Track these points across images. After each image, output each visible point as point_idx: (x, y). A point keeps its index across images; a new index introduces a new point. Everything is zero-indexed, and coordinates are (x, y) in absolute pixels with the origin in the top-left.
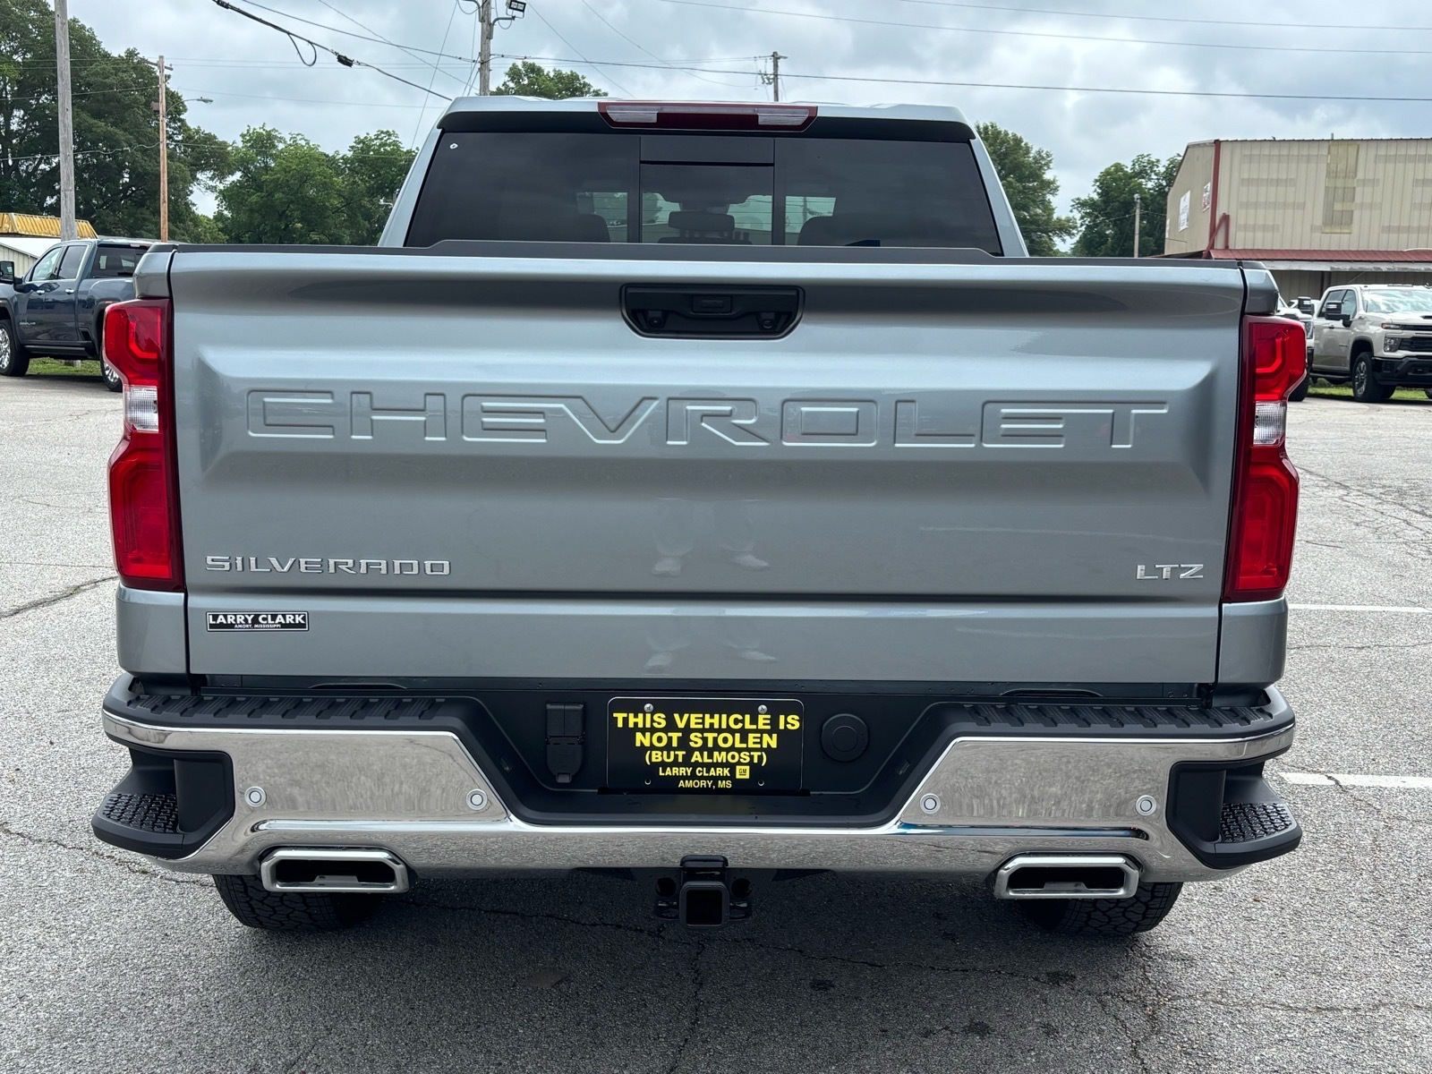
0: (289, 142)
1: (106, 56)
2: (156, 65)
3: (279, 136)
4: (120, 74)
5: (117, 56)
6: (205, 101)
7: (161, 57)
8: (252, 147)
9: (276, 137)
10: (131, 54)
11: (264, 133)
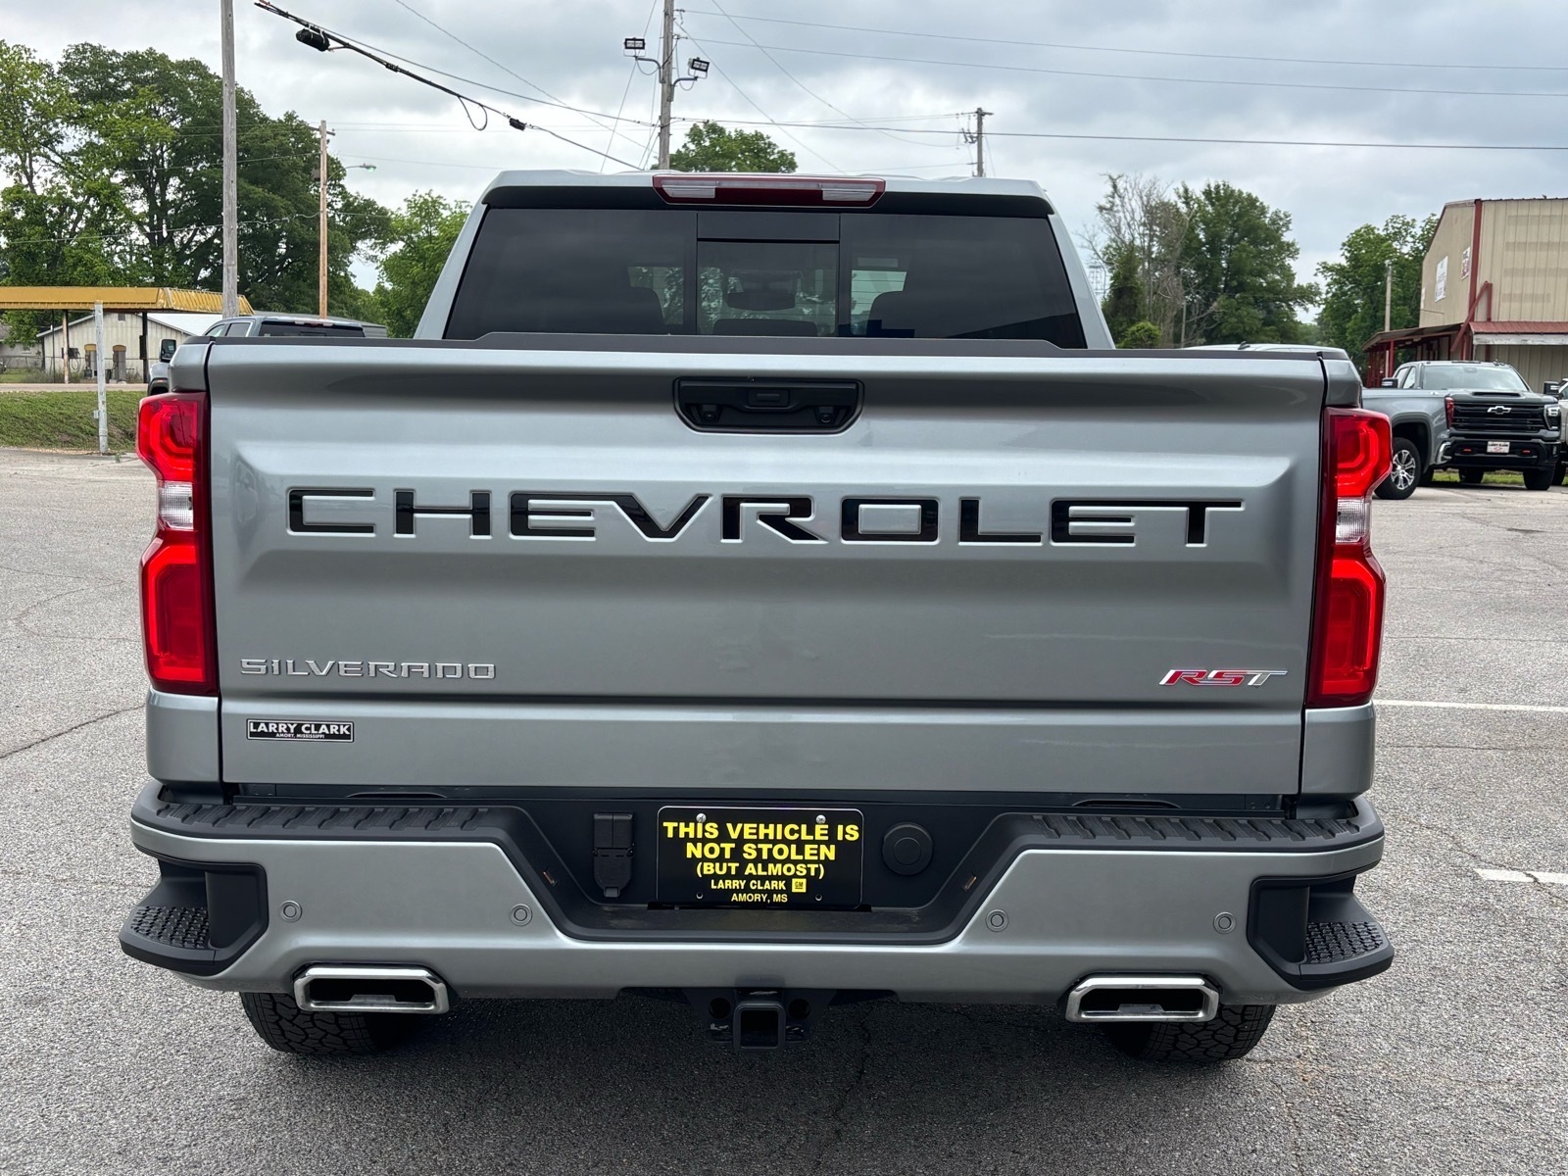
0: (454, 210)
1: (265, 119)
2: (318, 130)
3: (444, 203)
4: (279, 138)
5: (276, 119)
6: (368, 167)
7: (323, 122)
8: (415, 215)
9: (441, 204)
10: (290, 117)
11: (430, 199)
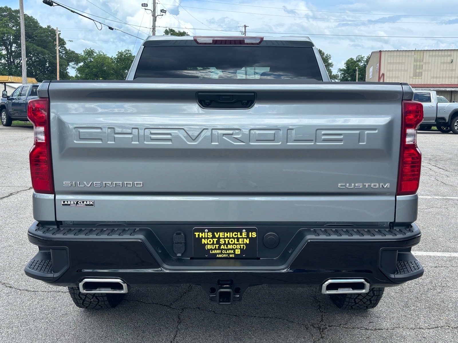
0: (98, 53)
1: (41, 27)
2: (56, 30)
3: (95, 51)
4: (46, 33)
5: (44, 27)
6: (71, 41)
7: (57, 28)
8: (86, 55)
9: (94, 52)
10: (49, 27)
11: (90, 50)
